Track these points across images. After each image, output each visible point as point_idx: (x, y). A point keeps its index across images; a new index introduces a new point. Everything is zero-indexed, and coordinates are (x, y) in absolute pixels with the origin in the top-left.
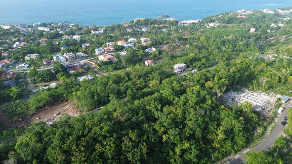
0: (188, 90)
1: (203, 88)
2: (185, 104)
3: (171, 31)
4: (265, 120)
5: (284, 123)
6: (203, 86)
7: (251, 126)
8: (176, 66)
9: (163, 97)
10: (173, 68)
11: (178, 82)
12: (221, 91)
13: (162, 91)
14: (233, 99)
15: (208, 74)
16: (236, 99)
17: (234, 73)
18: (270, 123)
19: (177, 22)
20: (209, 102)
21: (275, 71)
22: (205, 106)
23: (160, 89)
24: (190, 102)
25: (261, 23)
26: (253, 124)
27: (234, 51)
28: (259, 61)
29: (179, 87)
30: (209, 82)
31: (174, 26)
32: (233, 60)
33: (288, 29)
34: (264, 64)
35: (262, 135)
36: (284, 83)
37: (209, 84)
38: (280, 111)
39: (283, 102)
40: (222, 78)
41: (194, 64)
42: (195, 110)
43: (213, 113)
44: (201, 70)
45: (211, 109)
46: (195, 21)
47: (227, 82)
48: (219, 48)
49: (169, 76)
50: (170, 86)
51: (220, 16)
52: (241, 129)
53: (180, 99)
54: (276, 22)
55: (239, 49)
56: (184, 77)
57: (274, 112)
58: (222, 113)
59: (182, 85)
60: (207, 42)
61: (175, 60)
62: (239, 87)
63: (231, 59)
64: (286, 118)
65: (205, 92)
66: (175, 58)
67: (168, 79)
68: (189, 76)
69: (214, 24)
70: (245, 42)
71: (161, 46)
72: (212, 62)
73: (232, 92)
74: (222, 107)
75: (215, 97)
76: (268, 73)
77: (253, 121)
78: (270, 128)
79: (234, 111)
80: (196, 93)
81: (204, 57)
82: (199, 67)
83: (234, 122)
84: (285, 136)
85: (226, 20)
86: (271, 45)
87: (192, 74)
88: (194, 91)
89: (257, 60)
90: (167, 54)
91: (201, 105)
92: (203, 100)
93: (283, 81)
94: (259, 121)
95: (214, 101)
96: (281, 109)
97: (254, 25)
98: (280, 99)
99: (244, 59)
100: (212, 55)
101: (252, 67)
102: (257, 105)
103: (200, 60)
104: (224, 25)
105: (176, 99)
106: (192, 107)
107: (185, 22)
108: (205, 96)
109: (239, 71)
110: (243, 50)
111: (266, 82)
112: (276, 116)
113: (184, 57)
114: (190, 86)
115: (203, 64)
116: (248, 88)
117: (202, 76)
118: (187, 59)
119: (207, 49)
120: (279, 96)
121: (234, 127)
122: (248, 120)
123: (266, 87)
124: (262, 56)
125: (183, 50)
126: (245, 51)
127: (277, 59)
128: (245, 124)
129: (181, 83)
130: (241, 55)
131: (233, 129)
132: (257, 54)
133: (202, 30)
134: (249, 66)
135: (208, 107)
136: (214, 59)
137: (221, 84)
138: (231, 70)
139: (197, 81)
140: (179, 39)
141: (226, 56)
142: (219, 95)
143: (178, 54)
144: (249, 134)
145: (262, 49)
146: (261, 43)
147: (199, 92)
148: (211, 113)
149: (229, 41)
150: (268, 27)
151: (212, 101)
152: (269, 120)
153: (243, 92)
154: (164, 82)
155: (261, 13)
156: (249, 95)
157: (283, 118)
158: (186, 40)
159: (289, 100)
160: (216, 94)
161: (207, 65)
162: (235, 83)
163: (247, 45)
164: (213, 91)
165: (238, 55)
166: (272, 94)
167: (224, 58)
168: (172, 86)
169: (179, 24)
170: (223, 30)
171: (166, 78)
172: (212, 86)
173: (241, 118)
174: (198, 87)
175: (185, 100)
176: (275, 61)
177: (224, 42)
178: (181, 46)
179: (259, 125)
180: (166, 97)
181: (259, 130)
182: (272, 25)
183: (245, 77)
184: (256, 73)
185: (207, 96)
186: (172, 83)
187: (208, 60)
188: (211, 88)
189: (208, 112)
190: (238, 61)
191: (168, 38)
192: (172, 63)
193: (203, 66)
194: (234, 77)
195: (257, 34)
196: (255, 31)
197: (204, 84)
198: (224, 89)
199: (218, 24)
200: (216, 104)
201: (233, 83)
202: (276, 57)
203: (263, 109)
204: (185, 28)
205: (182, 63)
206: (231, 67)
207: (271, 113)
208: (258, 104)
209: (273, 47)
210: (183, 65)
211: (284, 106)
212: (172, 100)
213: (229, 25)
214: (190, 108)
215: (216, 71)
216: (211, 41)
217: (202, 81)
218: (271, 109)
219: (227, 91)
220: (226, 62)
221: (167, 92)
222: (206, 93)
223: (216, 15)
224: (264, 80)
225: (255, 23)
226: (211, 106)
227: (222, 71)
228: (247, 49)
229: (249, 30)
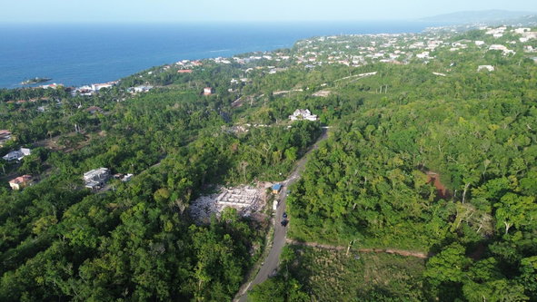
0: (124, 216)
1: (151, 204)
2: (124, 245)
3: (59, 108)
4: (259, 227)
5: (285, 223)
6: (150, 200)
7: (244, 244)
8: (87, 177)
9: (72, 247)
10: (81, 182)
11: (100, 205)
12: (184, 201)
13: (67, 236)
14: (207, 209)
15: (154, 177)
16: (212, 208)
17: (197, 164)
18: (267, 229)
19: (68, 90)
20: (169, 226)
21: (254, 150)
22: (163, 235)
23: (62, 232)
24: (133, 237)
25: (216, 80)
26: (246, 240)
27: (187, 128)
28: (229, 138)
29: (104, 215)
30: (159, 191)
31: (63, 100)
32: (191, 144)
33: (254, 85)
34: (237, 142)
35: (261, 252)
36: (270, 164)
37: (161, 194)
38: (275, 208)
39: (275, 191)
40: (180, 178)
41: (124, 165)
42: (147, 249)
43: (180, 243)
44: (139, 172)
45: (175, 238)
46: (106, 86)
47: (190, 183)
48: (162, 128)
49: (77, 198)
50: (84, 218)
51: (150, 73)
52: (231, 254)
53: (112, 238)
54: (236, 76)
55: (194, 124)
56: (110, 194)
57: (268, 211)
58: (196, 240)
59: (110, 210)
60: (139, 120)
61: (81, 165)
62: (210, 186)
63: (188, 143)
64: (285, 215)
65: (158, 210)
66: (81, 160)
67: (77, 205)
68: (120, 190)
69: (142, 87)
70: (201, 111)
71: (42, 142)
72: (156, 154)
73: (203, 198)
74: (193, 227)
75: (176, 215)
76: (246, 154)
77: (244, 235)
78: (269, 238)
79: (213, 228)
80: (140, 217)
81: (139, 149)
82: (135, 168)
83: (217, 247)
84: (290, 241)
85: (162, 78)
86: (239, 112)
87: (124, 183)
88: (137, 214)
89: (226, 137)
90: (61, 155)
91: (156, 236)
92: (158, 227)
93: (267, 161)
94: (252, 231)
95: (177, 221)
96: (275, 203)
97: (207, 83)
98: (270, 189)
99: (207, 139)
100: (152, 143)
101: (221, 149)
102: (243, 208)
103: (133, 155)
104: (161, 87)
105: (103, 241)
106: (139, 246)
107: (85, 88)
108: (158, 218)
109: (204, 160)
110: (202, 125)
111: (247, 167)
112: (272, 216)
113: (100, 156)
114: (125, 208)
115: (140, 161)
116: (224, 184)
117: (145, 183)
118: (108, 158)
119: (141, 133)
120: (268, 185)
121: (220, 255)
122: (236, 236)
123: (249, 176)
124: (230, 130)
125: (95, 142)
126: (205, 126)
127: (252, 131)
128: (234, 244)
129: (107, 206)
130: (200, 133)
131: (219, 260)
132: (224, 127)
133: (124, 99)
134: (217, 149)
135: (169, 236)
136: (158, 149)
137: (181, 190)
138: (192, 161)
139: (138, 194)
140: (82, 122)
141: (178, 140)
142: (183, 209)
143: (86, 151)
144: (243, 258)
145: (228, 120)
146: (224, 109)
147: (145, 214)
148: (176, 246)
149: (175, 113)
150: (228, 84)
151: (173, 222)
152: (265, 226)
153: (219, 193)
154: (66, 214)
155: (213, 63)
156: (229, 195)
157: (281, 217)
158: (96, 121)
159: (282, 186)
160: (177, 209)
161: (149, 162)
162: (203, 180)
163: (206, 115)
164: (171, 204)
165: (196, 134)
166: (258, 183)
167: (176, 144)
168: (89, 218)
169: (74, 93)
170: (161, 96)
171: (70, 205)
172: (166, 197)
173: (227, 236)
174: (141, 205)
175: (123, 238)
176: (249, 135)
177: (168, 115)
178: (88, 135)
179: (254, 239)
180: (80, 244)
181: (256, 246)
182: (233, 81)
183: (216, 168)
184: (229, 158)
185: (162, 218)
186: (87, 213)
187: (147, 152)
188: (166, 201)
189: (171, 246)
190: (199, 144)
191: (57, 123)
192: (76, 171)
193: (142, 164)
194: (199, 171)
195: (216, 97)
196: (212, 92)
197: (152, 197)
198: (188, 197)
199: (150, 87)
200: (183, 227)
201: (200, 182)
202: (249, 128)
203: (253, 211)
204: (88, 100)
205: (98, 167)
206: (190, 157)
207: (265, 214)
208: (245, 205)
209: (243, 114)
210: (103, 170)
211: (277, 197)
212: (94, 245)
213: (169, 87)
214: (136, 249)
215: (167, 168)
216: (146, 118)
217: (148, 193)
218: (263, 208)
219: (194, 197)
220: (180, 148)
221: (81, 234)
222: (160, 211)
223: (142, 71)
224: (243, 165)
225: (207, 80)
226: (174, 232)
227: (178, 166)
228: (208, 123)
229: (203, 92)
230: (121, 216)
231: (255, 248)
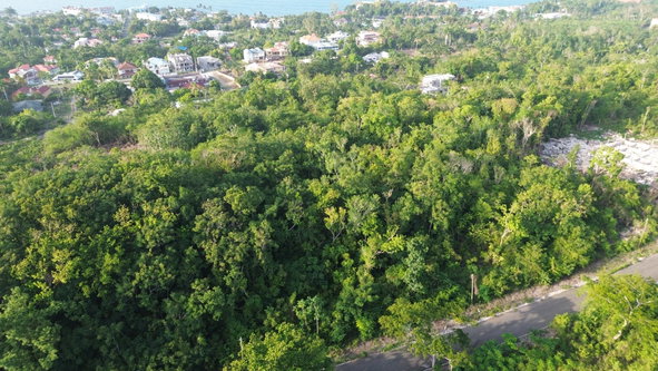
0: (439, 117)
6: (486, 114)
7: (615, 216)
8: (427, 79)
12: (537, 126)
19: (460, 11)
20: (494, 145)
22: (479, 154)
26: (623, 212)
29: (414, 107)
30: (503, 101)
35: (647, 241)
37: (503, 105)
43: (500, 171)
46: (508, 10)
47: (558, 107)
48: (557, 53)
50: (391, 105)
53: (410, 135)
60: (527, 44)
62: (597, 129)
66: (430, 65)
71: (406, 51)
73: (573, 139)
74: (531, 159)
75: (514, 137)
77: (622, 203)
91: (468, 151)
92: (480, 140)
94: (643, 203)
108: (484, 133)
114: (446, 109)
116: (623, 131)
121: (559, 210)
128: (594, 204)
129: (425, 102)
131: (553, 215)
135: (487, 158)
138: (577, 80)
142: (529, 134)
144: (602, 234)
147: (468, 122)
148: (490, 172)
151: (503, 145)
156: (623, 147)
158: (473, 38)
160: (520, 132)
162: (585, 116)
164: (514, 123)
168: (396, 107)
169: (466, 14)
173: (585, 187)
174: (466, 107)
175: (421, 136)
179: (641, 217)
181: (640, 230)
184: (652, 98)
186: (398, 101)
188: (508, 118)
189: (483, 169)
197: (491, 108)
198: (544, 122)
201: (579, 116)
205: (444, 73)
221: (375, 116)
229: (648, 25)
230: (436, 116)
231: (637, 232)
